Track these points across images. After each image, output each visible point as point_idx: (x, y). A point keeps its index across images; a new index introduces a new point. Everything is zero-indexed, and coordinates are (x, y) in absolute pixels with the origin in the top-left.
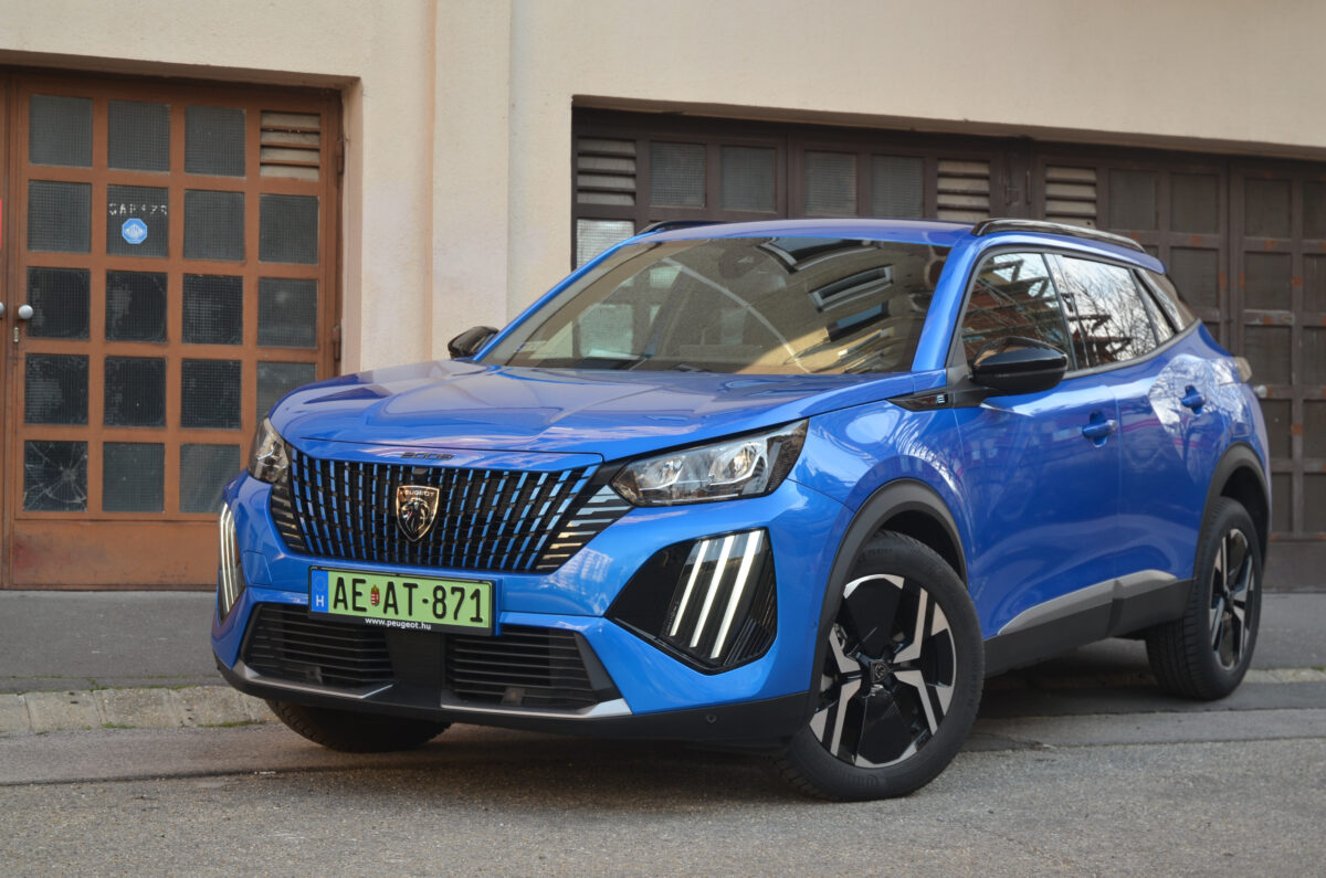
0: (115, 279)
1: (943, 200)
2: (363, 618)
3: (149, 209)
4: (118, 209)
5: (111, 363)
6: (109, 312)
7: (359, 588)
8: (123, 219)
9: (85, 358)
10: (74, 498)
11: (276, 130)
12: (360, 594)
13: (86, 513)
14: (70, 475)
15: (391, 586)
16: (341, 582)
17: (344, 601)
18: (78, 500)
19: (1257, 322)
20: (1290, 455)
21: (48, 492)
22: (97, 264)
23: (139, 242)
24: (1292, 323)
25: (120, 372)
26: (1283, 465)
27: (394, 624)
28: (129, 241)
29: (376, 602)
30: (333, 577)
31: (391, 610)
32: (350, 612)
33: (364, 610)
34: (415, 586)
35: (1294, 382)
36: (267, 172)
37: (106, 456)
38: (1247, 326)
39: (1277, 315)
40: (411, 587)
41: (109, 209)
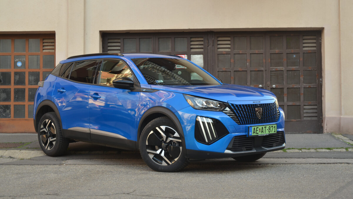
0: (16, 73)
1: (192, 47)
2: (258, 135)
3: (22, 60)
4: (16, 60)
5: (15, 89)
6: (15, 80)
7: (257, 129)
8: (17, 62)
9: (10, 89)
10: (8, 116)
11: (46, 42)
12: (257, 130)
13: (11, 119)
14: (8, 111)
15: (262, 128)
16: (254, 128)
17: (255, 132)
18: (9, 116)
19: (274, 70)
20: (283, 101)
21: (4, 115)
22: (12, 71)
23: (20, 66)
24: (284, 70)
25: (17, 91)
26: (282, 103)
27: (263, 135)
28: (18, 66)
29: (260, 132)
30: (253, 128)
31: (262, 132)
32: (256, 134)
33: (258, 133)
34: (266, 127)
35: (284, 84)
36: (44, 51)
37: (14, 107)
38: (271, 71)
39: (279, 68)
40: (265, 127)
41: (14, 60)
